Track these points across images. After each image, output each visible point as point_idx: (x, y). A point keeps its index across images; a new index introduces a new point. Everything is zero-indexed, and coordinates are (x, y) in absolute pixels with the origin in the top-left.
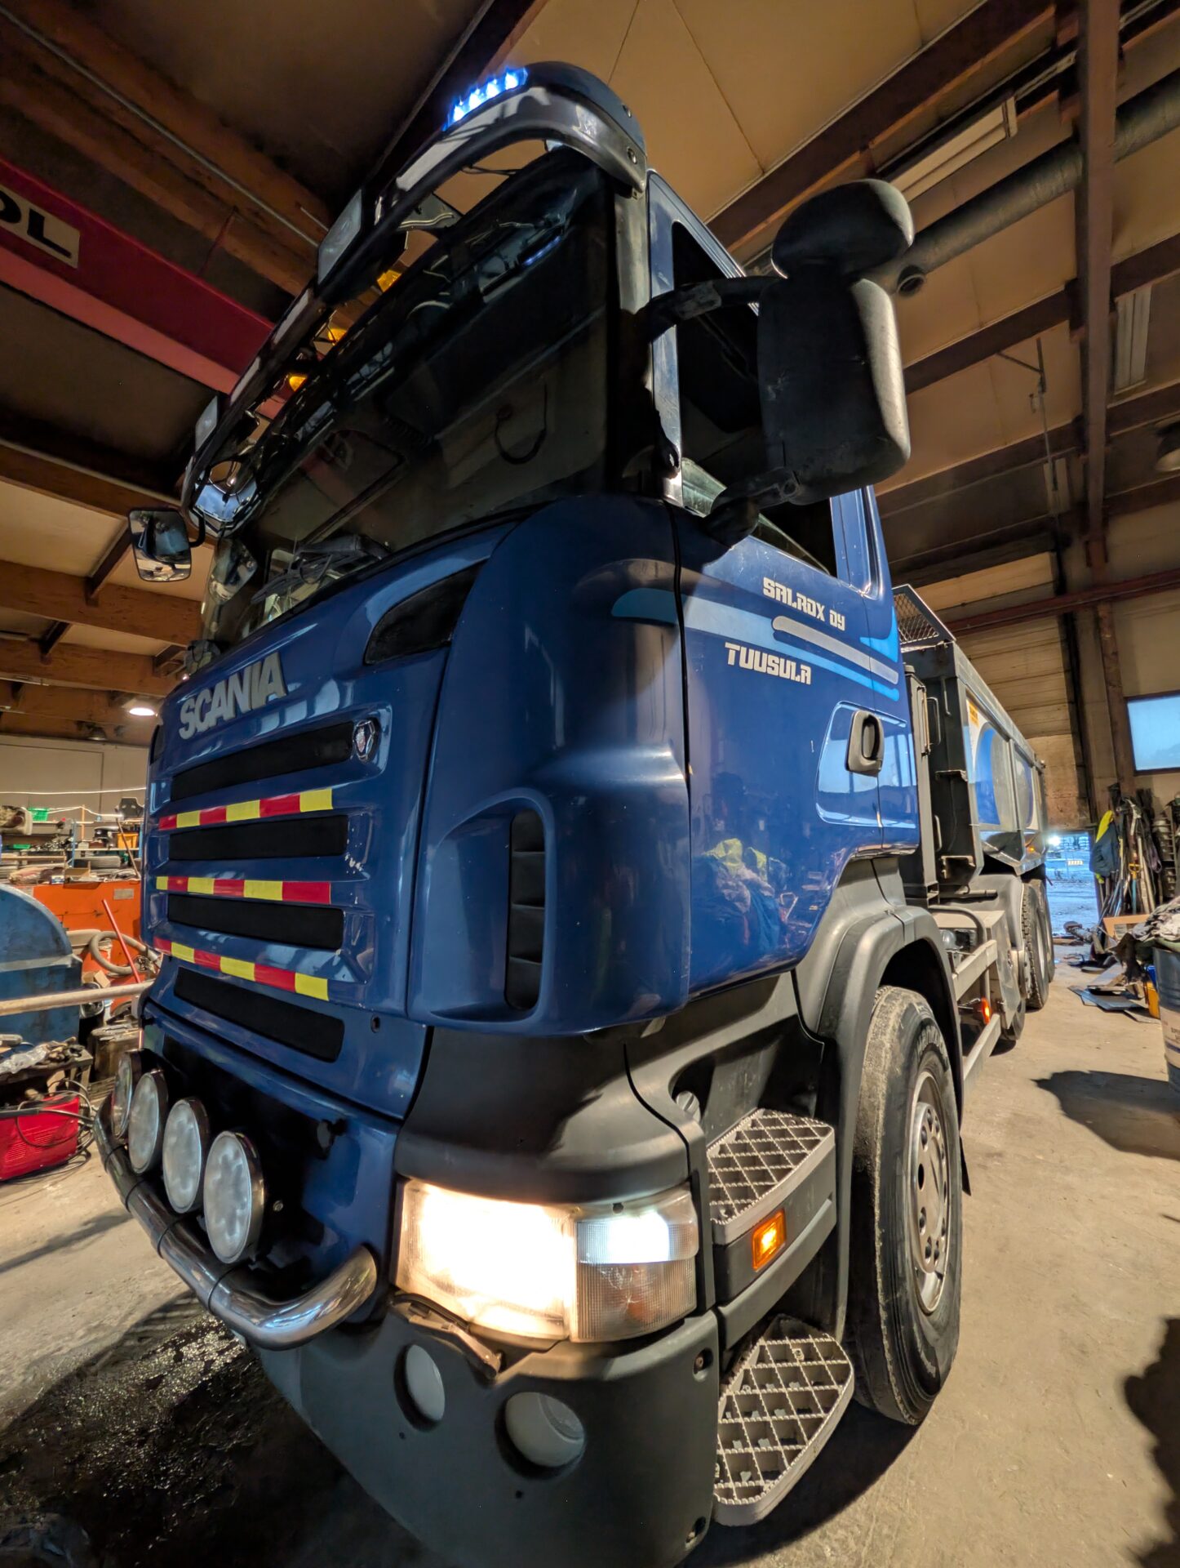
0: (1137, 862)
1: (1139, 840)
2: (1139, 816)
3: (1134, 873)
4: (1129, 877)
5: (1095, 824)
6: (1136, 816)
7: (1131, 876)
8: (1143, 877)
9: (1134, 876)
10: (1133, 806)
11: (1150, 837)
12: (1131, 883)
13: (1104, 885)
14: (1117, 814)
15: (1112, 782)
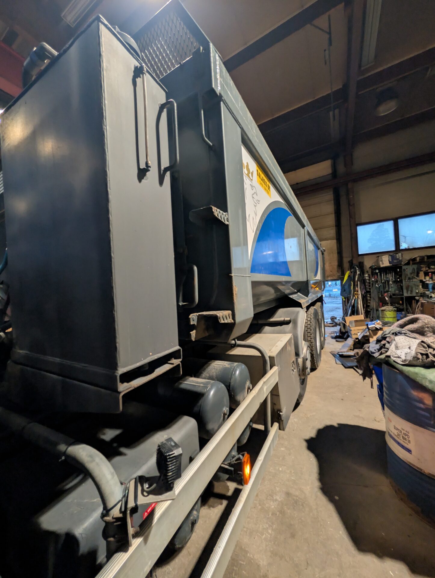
0: (358, 291)
1: (359, 283)
2: (359, 273)
3: (356, 296)
4: (354, 298)
5: (343, 277)
6: (358, 273)
7: (355, 297)
8: (359, 298)
9: (356, 297)
10: (357, 268)
11: (362, 281)
12: (355, 300)
13: (345, 301)
14: (351, 272)
15: (349, 259)
